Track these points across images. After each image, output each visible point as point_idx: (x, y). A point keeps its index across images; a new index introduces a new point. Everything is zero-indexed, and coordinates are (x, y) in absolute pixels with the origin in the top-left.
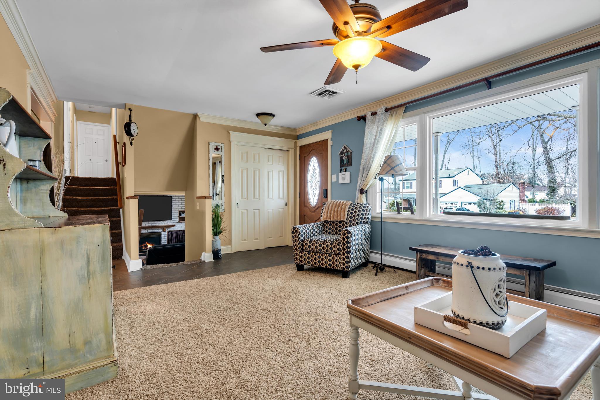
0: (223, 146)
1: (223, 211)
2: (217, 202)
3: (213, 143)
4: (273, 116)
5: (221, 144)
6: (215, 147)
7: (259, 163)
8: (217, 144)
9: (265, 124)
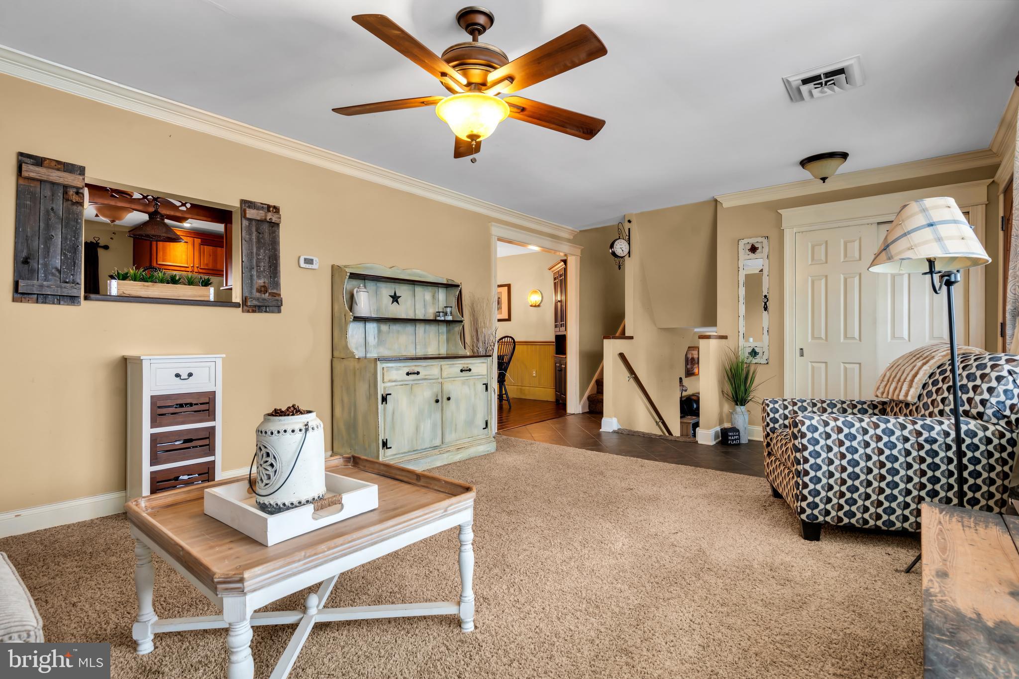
0: (765, 241)
1: (765, 362)
2: (753, 346)
3: (746, 241)
4: (844, 156)
5: (760, 239)
6: (749, 247)
7: (860, 259)
8: (752, 241)
9: (824, 179)
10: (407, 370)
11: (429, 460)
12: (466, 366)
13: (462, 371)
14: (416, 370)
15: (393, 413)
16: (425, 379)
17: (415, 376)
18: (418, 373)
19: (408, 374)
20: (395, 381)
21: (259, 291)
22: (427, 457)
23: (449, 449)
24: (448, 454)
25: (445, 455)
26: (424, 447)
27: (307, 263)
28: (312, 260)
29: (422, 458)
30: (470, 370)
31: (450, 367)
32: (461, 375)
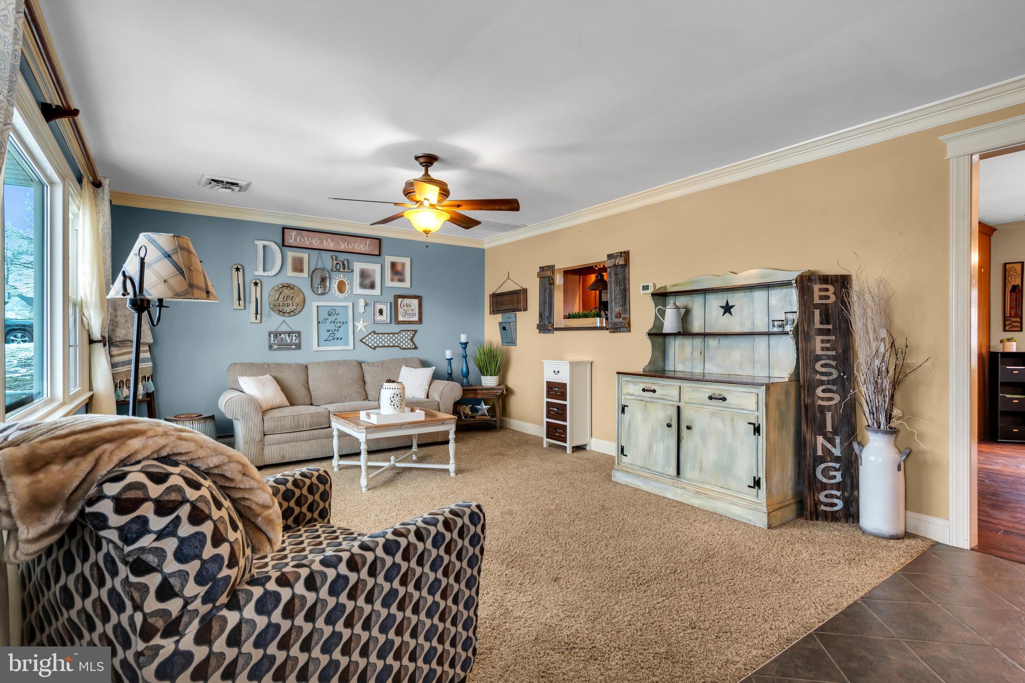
10: (643, 386)
11: (659, 485)
12: (717, 393)
13: (711, 398)
14: (653, 387)
15: (630, 425)
16: (660, 399)
17: (651, 394)
18: (654, 391)
19: (644, 390)
20: (632, 395)
21: (616, 317)
22: (656, 481)
23: (685, 486)
24: (682, 491)
25: (679, 490)
26: (656, 470)
27: (645, 289)
28: (648, 286)
29: (651, 479)
30: (724, 399)
31: (693, 391)
32: (709, 404)
